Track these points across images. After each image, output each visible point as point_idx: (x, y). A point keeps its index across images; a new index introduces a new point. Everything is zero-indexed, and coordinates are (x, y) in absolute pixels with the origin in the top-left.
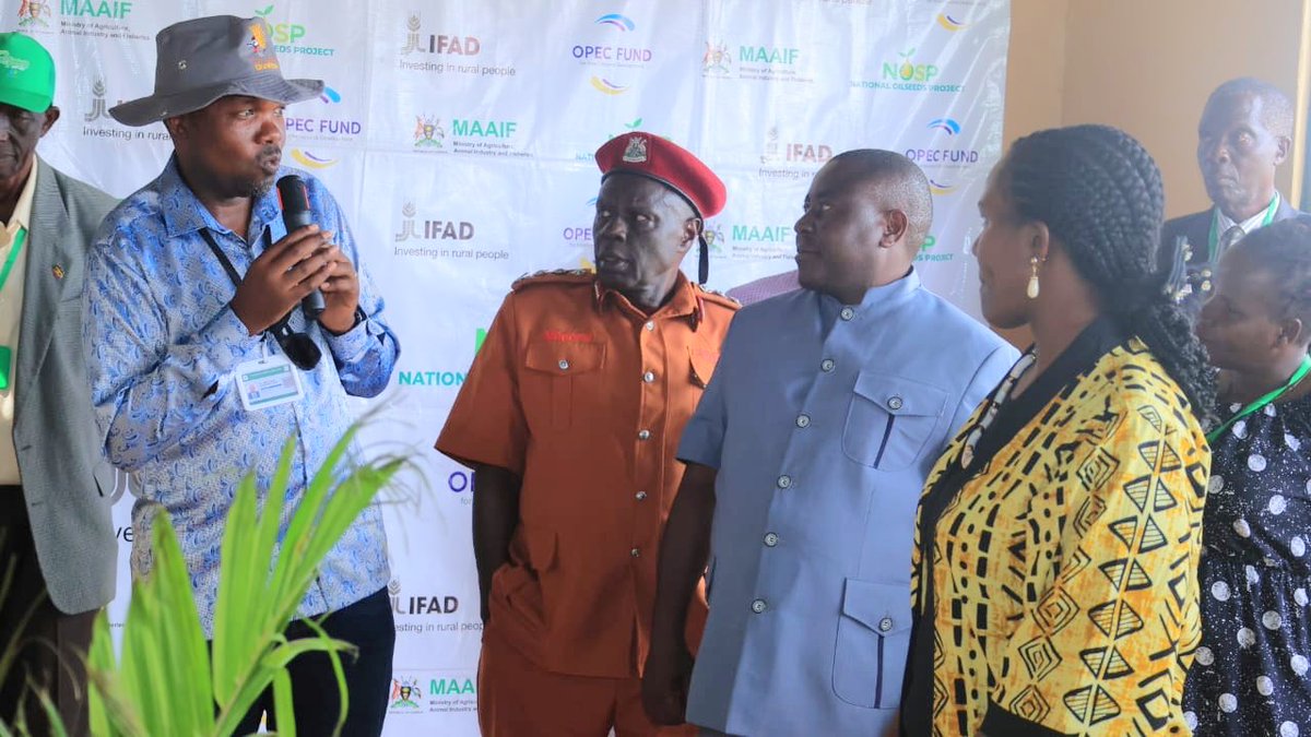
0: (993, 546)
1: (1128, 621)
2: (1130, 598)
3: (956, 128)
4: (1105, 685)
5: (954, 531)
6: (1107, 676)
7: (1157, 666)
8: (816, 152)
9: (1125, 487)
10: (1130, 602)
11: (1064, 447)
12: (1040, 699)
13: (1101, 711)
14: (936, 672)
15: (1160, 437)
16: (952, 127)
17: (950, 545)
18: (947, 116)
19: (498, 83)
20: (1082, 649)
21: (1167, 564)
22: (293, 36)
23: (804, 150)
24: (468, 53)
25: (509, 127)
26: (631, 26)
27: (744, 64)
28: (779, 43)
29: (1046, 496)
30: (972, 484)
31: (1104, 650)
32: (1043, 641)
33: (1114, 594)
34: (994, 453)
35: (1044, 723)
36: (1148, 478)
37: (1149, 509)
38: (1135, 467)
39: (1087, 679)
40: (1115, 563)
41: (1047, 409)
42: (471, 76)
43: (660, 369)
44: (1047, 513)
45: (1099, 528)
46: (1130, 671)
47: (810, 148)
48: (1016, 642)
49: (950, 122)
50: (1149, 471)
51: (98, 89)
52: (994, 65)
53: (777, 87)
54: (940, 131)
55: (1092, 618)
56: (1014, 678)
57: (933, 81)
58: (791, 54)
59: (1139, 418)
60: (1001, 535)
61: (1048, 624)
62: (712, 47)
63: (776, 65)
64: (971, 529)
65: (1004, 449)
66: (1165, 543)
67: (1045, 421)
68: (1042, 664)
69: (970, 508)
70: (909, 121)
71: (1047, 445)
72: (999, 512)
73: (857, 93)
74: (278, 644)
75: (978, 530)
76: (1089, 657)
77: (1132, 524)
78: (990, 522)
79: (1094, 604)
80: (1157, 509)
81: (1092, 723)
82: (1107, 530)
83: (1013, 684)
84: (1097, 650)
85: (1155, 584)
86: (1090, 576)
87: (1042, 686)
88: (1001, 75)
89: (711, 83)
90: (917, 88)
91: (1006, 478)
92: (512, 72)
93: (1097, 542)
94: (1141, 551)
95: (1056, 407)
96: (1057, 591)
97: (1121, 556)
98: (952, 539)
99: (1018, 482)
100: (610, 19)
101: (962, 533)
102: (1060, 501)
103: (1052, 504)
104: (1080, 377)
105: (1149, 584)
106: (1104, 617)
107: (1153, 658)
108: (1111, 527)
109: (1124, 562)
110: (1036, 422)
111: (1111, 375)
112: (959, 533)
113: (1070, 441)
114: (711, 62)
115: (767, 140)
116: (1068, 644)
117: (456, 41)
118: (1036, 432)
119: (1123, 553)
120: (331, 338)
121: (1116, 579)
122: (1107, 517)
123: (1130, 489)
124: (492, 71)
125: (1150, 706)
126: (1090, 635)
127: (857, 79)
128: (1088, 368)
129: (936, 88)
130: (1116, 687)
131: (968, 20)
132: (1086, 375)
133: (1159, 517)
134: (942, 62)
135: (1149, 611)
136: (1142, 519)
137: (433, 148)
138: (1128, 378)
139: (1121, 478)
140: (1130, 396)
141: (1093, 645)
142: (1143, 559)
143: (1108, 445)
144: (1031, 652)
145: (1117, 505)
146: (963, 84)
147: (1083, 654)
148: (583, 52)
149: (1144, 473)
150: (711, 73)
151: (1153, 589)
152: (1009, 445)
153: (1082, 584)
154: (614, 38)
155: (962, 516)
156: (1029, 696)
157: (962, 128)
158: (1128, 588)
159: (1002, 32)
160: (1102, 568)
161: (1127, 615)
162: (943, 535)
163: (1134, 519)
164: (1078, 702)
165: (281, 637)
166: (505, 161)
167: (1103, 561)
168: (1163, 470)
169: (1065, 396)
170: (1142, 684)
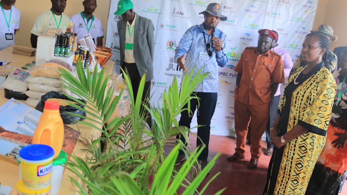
0: (304, 97)
1: (325, 110)
2: (326, 106)
3: (304, 29)
4: (321, 119)
5: (297, 94)
6: (321, 118)
7: (328, 117)
8: (281, 30)
9: (327, 89)
10: (325, 107)
11: (317, 82)
12: (310, 120)
13: (319, 123)
14: (290, 115)
15: (332, 82)
16: (304, 28)
17: (297, 97)
18: (303, 26)
19: (233, 14)
20: (318, 113)
21: (331, 101)
22: (204, 4)
23: (279, 29)
24: (229, 9)
25: (234, 21)
26: (255, 7)
27: (272, 15)
28: (278, 12)
29: (314, 90)
30: (299, 87)
31: (321, 114)
32: (311, 111)
33: (323, 105)
34: (303, 82)
35: (310, 124)
36: (330, 88)
37: (330, 93)
38: (328, 86)
39: (318, 118)
40: (324, 101)
41: (312, 76)
42: (229, 13)
43: (259, 62)
44: (314, 92)
45: (322, 95)
46: (324, 117)
47: (281, 29)
48: (306, 111)
49: (304, 27)
50: (330, 87)
51: (174, 9)
52: (312, 19)
53: (277, 19)
54: (302, 29)
55: (320, 109)
56: (305, 116)
57: (302, 21)
58: (280, 14)
59: (330, 79)
60: (306, 96)
61: (312, 109)
62: (267, 12)
63: (277, 16)
64: (301, 94)
65: (305, 82)
66: (331, 98)
67: (312, 78)
68: (311, 115)
69: (300, 91)
70: (297, 26)
71: (314, 82)
72: (306, 92)
73: (289, 21)
74: (189, 97)
75: (302, 94)
76: (319, 114)
77: (327, 95)
78: (304, 93)
79: (320, 107)
80: (331, 93)
81: (318, 124)
82: (323, 96)
83: (305, 117)
84: (320, 114)
85: (329, 104)
86: (320, 102)
87: (310, 118)
88: (313, 21)
89: (266, 18)
90: (299, 21)
91: (306, 86)
92: (236, 13)
93: (321, 97)
94: (328, 99)
95: (314, 76)
96: (314, 104)
97: (325, 100)
98: (297, 95)
99: (309, 87)
100: (252, 6)
101: (299, 95)
102: (317, 90)
103: (315, 91)
104: (318, 72)
105: (328, 104)
106: (321, 109)
107: (328, 115)
108: (324, 95)
109: (325, 101)
110: (310, 78)
111: (323, 72)
112: (298, 95)
113: (318, 81)
114: (267, 14)
115: (274, 27)
116: (315, 112)
117: (228, 7)
118: (310, 80)
119: (325, 99)
120: (217, 52)
121: (324, 103)
122: (323, 94)
123: (327, 90)
124: (232, 12)
125: (326, 122)
126: (319, 111)
127: (290, 19)
128: (319, 70)
129: (302, 22)
130: (322, 119)
131: (309, 11)
132: (319, 71)
133: (331, 94)
134: (304, 18)
135: (328, 108)
136: (329, 94)
137: (222, 23)
138: (327, 72)
139: (326, 88)
140: (328, 75)
141: (320, 113)
142: (328, 100)
143: (324, 83)
144: (309, 113)
145: (325, 92)
146: (307, 21)
147: (318, 114)
148: (247, 11)
149: (329, 87)
150: (267, 16)
151: (329, 105)
152: (306, 81)
153: (318, 103)
154: (252, 9)
155: (299, 92)
156: (308, 120)
157: (305, 28)
158: (325, 105)
159: (314, 14)
160: (322, 101)
161: (325, 109)
162: (295, 94)
163: (327, 94)
164: (316, 121)
165: (190, 96)
166: (233, 26)
167: (322, 100)
168: (332, 87)
169: (315, 74)
170: (326, 119)
